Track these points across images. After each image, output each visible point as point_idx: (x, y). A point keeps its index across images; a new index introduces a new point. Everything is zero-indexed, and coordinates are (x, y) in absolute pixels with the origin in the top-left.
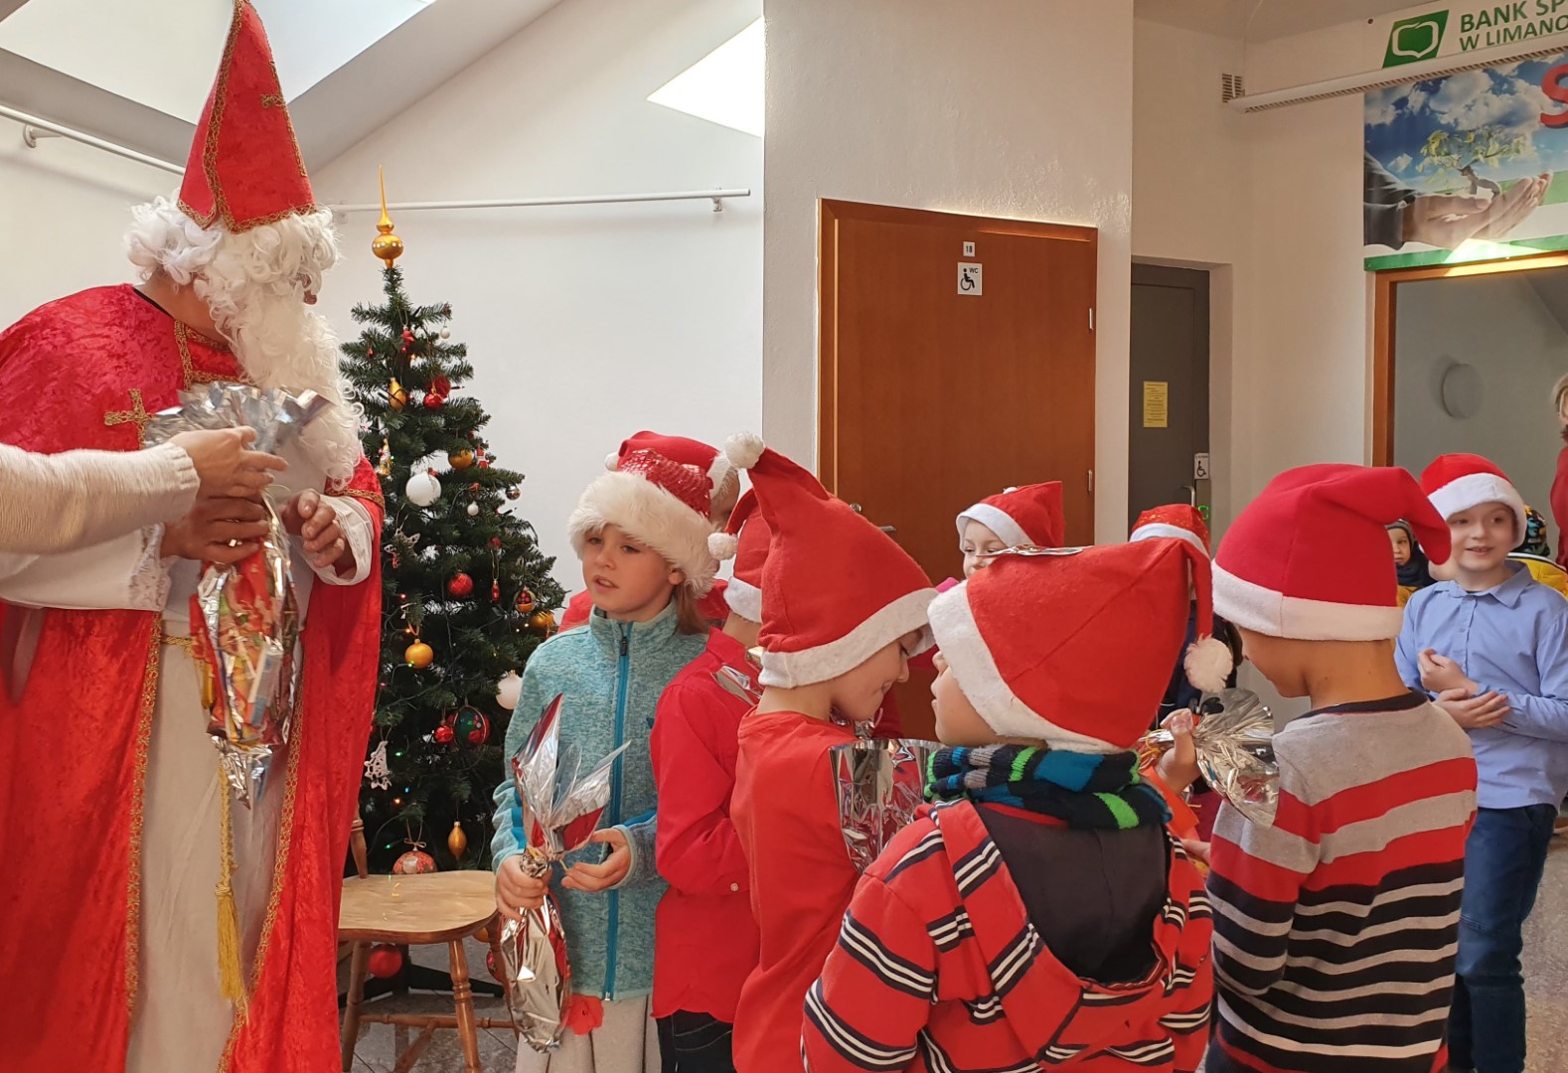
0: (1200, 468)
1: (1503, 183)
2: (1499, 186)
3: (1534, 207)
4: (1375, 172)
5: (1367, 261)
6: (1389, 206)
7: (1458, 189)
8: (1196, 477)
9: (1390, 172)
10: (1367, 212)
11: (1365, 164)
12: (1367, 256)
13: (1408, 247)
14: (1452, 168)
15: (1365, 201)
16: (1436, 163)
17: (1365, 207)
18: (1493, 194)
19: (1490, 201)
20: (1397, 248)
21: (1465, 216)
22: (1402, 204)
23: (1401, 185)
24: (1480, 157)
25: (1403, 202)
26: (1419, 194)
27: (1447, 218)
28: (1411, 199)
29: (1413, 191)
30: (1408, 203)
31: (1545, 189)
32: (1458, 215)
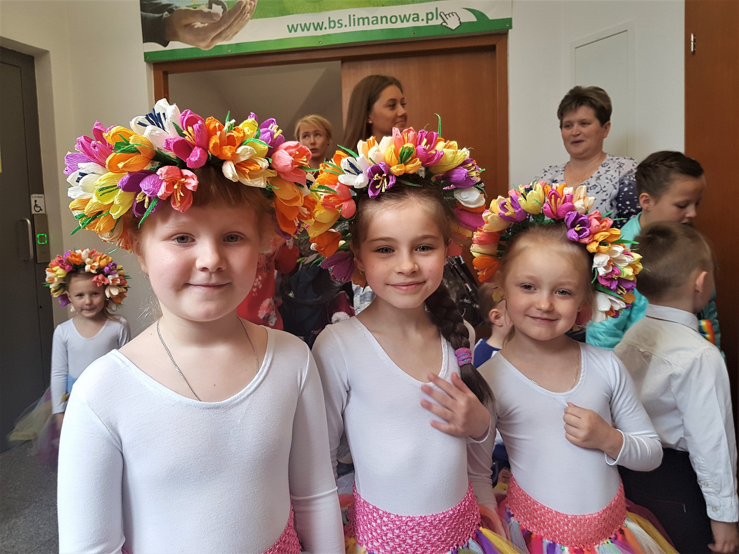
0: (36, 206)
1: (228, 3)
2: (225, 4)
3: (248, 20)
5: (146, 55)
6: (157, 15)
7: (200, 5)
8: (33, 212)
10: (143, 19)
12: (146, 51)
13: (174, 45)
15: (141, 10)
17: (142, 15)
18: (222, 10)
19: (221, 15)
20: (165, 44)
21: (206, 25)
22: (166, 15)
25: (166, 13)
26: (176, 7)
27: (195, 25)
28: (171, 11)
29: (173, 4)
30: (169, 14)
31: (253, 9)
32: (202, 23)
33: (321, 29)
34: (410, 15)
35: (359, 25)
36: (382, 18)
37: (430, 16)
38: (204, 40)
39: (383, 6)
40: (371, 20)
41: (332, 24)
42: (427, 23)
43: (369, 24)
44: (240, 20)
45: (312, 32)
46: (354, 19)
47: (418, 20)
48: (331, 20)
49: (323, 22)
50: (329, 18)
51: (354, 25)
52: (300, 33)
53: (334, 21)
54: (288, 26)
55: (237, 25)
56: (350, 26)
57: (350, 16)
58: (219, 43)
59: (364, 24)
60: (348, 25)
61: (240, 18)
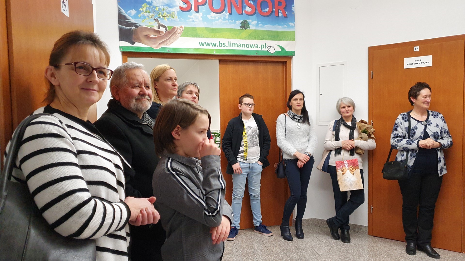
1: (168, 27)
3: (179, 37)
4: (122, 14)
6: (128, 28)
7: (153, 26)
9: (128, 15)
10: (120, 29)
11: (118, 10)
12: (121, 46)
14: (151, 18)
15: (119, 24)
16: (145, 15)
17: (119, 26)
18: (165, 30)
19: (164, 33)
20: (132, 44)
21: (156, 36)
22: (133, 28)
23: (133, 21)
24: (161, 16)
26: (140, 25)
27: (150, 36)
28: (137, 27)
29: (138, 24)
30: (135, 28)
31: (182, 32)
32: (154, 35)
33: (215, 46)
34: (254, 45)
35: (233, 46)
36: (243, 45)
37: (263, 47)
38: (155, 44)
39: (243, 39)
40: (238, 45)
41: (221, 45)
42: (262, 49)
43: (237, 47)
44: (175, 36)
45: (211, 47)
46: (231, 44)
47: (258, 47)
48: (220, 43)
49: (216, 43)
50: (219, 42)
51: (231, 46)
52: (205, 47)
53: (222, 44)
54: (199, 43)
55: (173, 39)
56: (229, 46)
57: (229, 42)
58: (163, 46)
59: (235, 47)
60: (228, 46)
61: (174, 35)
